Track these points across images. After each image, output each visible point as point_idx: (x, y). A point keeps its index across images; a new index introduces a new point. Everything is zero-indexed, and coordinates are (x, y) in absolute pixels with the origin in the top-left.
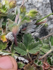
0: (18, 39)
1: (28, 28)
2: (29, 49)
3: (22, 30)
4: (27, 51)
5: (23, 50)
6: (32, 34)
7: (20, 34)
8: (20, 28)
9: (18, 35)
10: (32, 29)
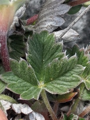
0: (11, 50)
1: (45, 16)
2: (47, 81)
3: (26, 21)
4: (42, 85)
5: (28, 84)
6: (58, 34)
7: (19, 33)
8: (18, 15)
9: (11, 37)
10: (57, 19)
